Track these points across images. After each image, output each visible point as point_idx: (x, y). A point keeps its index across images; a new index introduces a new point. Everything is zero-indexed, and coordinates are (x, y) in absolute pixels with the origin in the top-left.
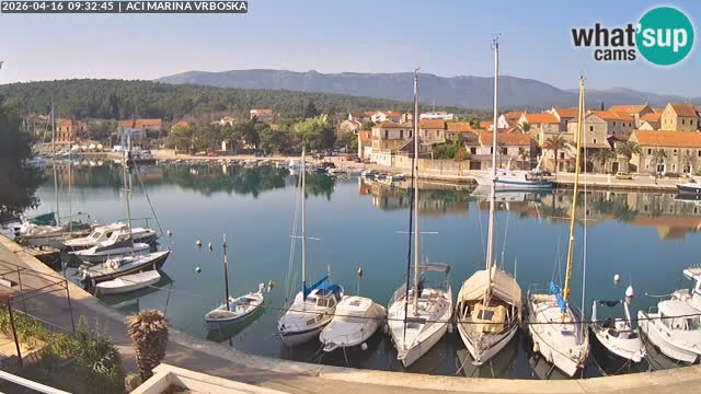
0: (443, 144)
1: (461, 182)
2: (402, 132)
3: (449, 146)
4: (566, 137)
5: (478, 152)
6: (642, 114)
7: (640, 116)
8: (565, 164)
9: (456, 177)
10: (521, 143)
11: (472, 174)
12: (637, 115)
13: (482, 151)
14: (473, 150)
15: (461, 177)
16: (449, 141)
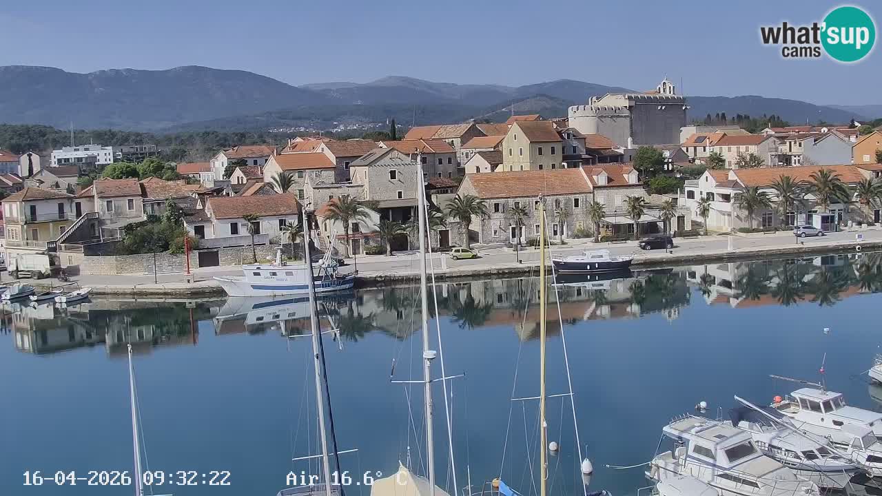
0: (142, 224)
1: (195, 294)
2: (61, 207)
3: (157, 228)
4: (352, 193)
5: (209, 233)
6: (465, 139)
7: (463, 143)
8: (362, 241)
9: (183, 286)
10: (282, 210)
11: (210, 277)
12: (457, 142)
13: (216, 231)
14: (200, 231)
15: (192, 285)
16: (153, 219)
